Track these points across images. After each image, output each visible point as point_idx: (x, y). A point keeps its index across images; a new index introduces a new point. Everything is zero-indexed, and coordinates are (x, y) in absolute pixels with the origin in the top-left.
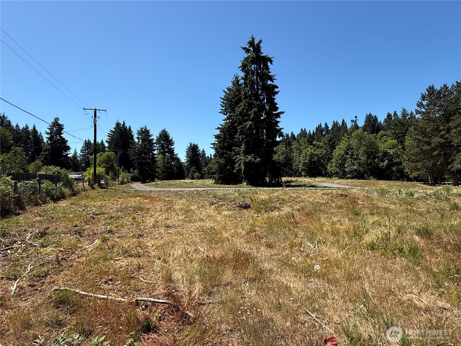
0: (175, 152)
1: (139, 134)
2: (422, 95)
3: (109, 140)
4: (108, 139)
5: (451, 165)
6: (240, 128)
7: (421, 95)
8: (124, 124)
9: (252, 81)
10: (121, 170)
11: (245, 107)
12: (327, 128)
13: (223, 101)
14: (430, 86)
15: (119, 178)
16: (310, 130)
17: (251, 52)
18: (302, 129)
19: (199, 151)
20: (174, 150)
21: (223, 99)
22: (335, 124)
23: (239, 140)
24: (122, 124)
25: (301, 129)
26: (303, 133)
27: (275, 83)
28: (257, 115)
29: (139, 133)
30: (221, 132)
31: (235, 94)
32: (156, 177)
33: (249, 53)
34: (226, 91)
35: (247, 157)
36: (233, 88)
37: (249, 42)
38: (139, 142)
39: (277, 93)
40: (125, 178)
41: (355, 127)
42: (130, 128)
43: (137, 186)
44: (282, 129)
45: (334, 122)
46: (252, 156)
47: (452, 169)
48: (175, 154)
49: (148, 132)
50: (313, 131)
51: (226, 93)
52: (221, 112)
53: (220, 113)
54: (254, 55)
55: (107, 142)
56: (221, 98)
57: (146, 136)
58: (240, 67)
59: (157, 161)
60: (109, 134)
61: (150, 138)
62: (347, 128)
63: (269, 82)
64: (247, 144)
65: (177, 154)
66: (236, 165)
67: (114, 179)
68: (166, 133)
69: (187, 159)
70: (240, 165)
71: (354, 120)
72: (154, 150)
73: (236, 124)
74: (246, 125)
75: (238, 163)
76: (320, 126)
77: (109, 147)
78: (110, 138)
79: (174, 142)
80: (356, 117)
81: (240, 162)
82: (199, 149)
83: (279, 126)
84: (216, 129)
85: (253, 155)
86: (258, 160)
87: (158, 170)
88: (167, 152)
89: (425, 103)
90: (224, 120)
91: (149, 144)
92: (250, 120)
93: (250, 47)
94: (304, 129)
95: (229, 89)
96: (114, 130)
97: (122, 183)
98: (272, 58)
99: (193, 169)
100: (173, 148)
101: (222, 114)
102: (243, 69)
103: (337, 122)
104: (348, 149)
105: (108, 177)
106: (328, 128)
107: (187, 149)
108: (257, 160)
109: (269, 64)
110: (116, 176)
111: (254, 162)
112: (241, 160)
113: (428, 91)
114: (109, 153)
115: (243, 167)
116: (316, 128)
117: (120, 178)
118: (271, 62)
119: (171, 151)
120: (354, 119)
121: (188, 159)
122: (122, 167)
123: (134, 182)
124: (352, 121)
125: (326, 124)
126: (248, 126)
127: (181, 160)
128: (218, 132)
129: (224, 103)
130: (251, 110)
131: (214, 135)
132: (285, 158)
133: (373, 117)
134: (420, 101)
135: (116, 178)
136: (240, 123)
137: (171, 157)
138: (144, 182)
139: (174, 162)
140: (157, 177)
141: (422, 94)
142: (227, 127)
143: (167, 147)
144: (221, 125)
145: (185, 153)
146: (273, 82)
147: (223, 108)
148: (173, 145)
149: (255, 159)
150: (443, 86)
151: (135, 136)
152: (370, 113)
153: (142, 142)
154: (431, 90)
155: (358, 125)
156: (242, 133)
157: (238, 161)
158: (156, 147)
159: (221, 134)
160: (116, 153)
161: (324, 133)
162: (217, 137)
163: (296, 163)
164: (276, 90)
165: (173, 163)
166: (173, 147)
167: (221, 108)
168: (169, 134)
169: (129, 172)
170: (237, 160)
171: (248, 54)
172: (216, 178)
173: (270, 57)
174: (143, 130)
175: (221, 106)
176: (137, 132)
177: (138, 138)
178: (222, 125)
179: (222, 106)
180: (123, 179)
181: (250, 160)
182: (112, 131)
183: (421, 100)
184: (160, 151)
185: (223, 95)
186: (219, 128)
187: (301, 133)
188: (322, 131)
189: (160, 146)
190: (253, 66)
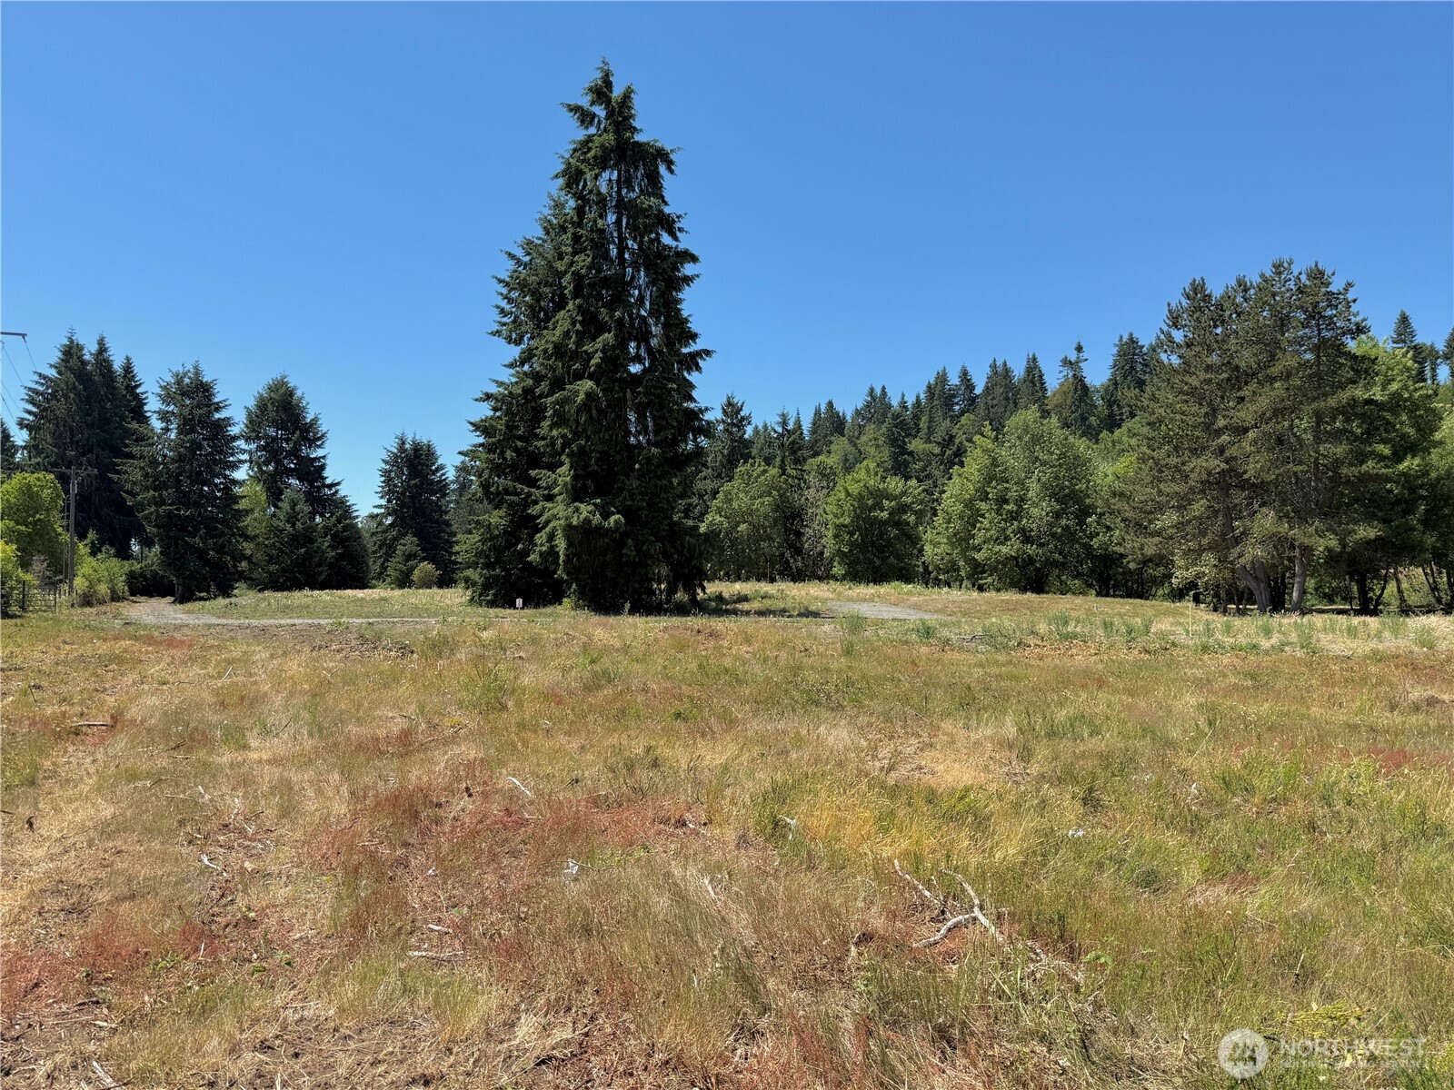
0: (330, 475)
1: (167, 397)
2: (1170, 311)
3: (31, 418)
4: (29, 412)
5: (1238, 549)
6: (556, 402)
7: (1167, 308)
8: (102, 349)
9: (602, 231)
10: (83, 548)
11: (574, 324)
12: (967, 387)
13: (505, 291)
14: (1195, 281)
15: (75, 582)
16: (903, 396)
17: (599, 122)
18: (872, 391)
19: (437, 470)
20: (323, 467)
21: (507, 284)
22: (1000, 375)
23: (553, 444)
24: (94, 348)
25: (866, 390)
26: (877, 406)
27: (684, 243)
28: (615, 359)
29: (168, 395)
30: (495, 409)
31: (552, 267)
32: (241, 576)
33: (591, 123)
34: (519, 253)
35: (577, 509)
36: (544, 241)
37: (591, 89)
38: (167, 430)
39: (688, 280)
40: (99, 581)
41: (1076, 389)
42: (128, 369)
43: (155, 612)
44: (707, 409)
45: (993, 366)
46: (595, 505)
47: (1242, 561)
48: (328, 481)
49: (207, 391)
50: (918, 397)
51: (519, 262)
52: (498, 333)
53: (493, 334)
54: (610, 138)
55: (22, 424)
56: (500, 281)
57: (199, 406)
58: (557, 177)
59: (247, 512)
60: (30, 389)
61: (217, 416)
62: (1044, 389)
63: (666, 239)
64: (580, 459)
65: (338, 484)
66: (541, 538)
67: (51, 584)
68: (291, 394)
69: (383, 502)
70: (551, 537)
71: (1073, 360)
72: (234, 466)
73: (544, 386)
74: (576, 393)
75: (547, 530)
76: (942, 378)
77: (35, 447)
78: (34, 409)
79: (323, 436)
80: (1079, 349)
81: (551, 525)
82: (440, 462)
83: (695, 401)
84: (476, 400)
85: (598, 501)
86: (615, 521)
87: (248, 548)
88: (290, 472)
89: (1178, 336)
90: (511, 366)
91: (213, 438)
92: (591, 377)
93: (593, 103)
94: (878, 391)
95: (529, 246)
96: (52, 373)
97: (87, 600)
98: (672, 151)
99: (409, 543)
100: (317, 459)
101: (501, 341)
102: (569, 185)
103: (1005, 364)
104: (990, 479)
105: (28, 577)
106: (974, 388)
107: (386, 462)
108: (612, 519)
109: (662, 169)
110: (59, 572)
111: (599, 528)
112: (555, 517)
113: (1188, 297)
114: (31, 478)
115: (561, 545)
116: (929, 387)
117: (79, 582)
118: (669, 164)
119: (312, 472)
120: (1073, 357)
121: (389, 501)
122: (92, 535)
123: (143, 599)
124: (1066, 362)
125: (965, 375)
126: (582, 396)
127: (355, 508)
128: (485, 411)
129: (510, 301)
130: (594, 339)
131: (471, 423)
132: (777, 508)
133: (1145, 350)
134: (1165, 328)
135: (61, 581)
136: (557, 385)
137: (308, 494)
138: (184, 598)
139: (322, 515)
140: (246, 579)
141: (1169, 305)
142: (520, 391)
143: (295, 453)
144: (497, 382)
145: (378, 480)
146: (676, 239)
147: (506, 320)
148: (319, 446)
149: (605, 516)
150: (1233, 283)
151: (153, 405)
152: (1131, 335)
153: (180, 432)
154: (1197, 292)
155: (1088, 381)
156: (560, 420)
157: (548, 522)
158: (245, 451)
159: (499, 418)
160: (64, 480)
161: (957, 408)
162: (482, 427)
163: (817, 528)
164: (688, 269)
165: (318, 519)
166: (320, 453)
167: (498, 318)
168: (302, 398)
169: (123, 554)
170: (543, 519)
171: (587, 128)
172: (474, 584)
173: (668, 148)
174: (187, 380)
175: (497, 311)
176: (158, 390)
177: (164, 416)
178: (500, 384)
179: (502, 311)
180: (91, 586)
181: (587, 521)
182: (45, 377)
183: (1168, 325)
184: (260, 469)
185: (505, 269)
186: (488, 397)
187: (868, 406)
188: (948, 400)
189: (259, 448)
190: (606, 175)
